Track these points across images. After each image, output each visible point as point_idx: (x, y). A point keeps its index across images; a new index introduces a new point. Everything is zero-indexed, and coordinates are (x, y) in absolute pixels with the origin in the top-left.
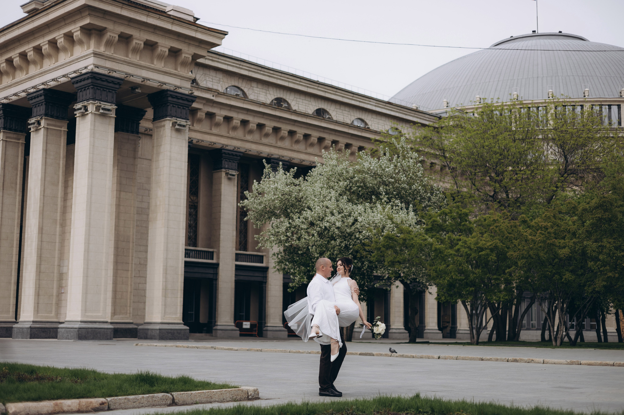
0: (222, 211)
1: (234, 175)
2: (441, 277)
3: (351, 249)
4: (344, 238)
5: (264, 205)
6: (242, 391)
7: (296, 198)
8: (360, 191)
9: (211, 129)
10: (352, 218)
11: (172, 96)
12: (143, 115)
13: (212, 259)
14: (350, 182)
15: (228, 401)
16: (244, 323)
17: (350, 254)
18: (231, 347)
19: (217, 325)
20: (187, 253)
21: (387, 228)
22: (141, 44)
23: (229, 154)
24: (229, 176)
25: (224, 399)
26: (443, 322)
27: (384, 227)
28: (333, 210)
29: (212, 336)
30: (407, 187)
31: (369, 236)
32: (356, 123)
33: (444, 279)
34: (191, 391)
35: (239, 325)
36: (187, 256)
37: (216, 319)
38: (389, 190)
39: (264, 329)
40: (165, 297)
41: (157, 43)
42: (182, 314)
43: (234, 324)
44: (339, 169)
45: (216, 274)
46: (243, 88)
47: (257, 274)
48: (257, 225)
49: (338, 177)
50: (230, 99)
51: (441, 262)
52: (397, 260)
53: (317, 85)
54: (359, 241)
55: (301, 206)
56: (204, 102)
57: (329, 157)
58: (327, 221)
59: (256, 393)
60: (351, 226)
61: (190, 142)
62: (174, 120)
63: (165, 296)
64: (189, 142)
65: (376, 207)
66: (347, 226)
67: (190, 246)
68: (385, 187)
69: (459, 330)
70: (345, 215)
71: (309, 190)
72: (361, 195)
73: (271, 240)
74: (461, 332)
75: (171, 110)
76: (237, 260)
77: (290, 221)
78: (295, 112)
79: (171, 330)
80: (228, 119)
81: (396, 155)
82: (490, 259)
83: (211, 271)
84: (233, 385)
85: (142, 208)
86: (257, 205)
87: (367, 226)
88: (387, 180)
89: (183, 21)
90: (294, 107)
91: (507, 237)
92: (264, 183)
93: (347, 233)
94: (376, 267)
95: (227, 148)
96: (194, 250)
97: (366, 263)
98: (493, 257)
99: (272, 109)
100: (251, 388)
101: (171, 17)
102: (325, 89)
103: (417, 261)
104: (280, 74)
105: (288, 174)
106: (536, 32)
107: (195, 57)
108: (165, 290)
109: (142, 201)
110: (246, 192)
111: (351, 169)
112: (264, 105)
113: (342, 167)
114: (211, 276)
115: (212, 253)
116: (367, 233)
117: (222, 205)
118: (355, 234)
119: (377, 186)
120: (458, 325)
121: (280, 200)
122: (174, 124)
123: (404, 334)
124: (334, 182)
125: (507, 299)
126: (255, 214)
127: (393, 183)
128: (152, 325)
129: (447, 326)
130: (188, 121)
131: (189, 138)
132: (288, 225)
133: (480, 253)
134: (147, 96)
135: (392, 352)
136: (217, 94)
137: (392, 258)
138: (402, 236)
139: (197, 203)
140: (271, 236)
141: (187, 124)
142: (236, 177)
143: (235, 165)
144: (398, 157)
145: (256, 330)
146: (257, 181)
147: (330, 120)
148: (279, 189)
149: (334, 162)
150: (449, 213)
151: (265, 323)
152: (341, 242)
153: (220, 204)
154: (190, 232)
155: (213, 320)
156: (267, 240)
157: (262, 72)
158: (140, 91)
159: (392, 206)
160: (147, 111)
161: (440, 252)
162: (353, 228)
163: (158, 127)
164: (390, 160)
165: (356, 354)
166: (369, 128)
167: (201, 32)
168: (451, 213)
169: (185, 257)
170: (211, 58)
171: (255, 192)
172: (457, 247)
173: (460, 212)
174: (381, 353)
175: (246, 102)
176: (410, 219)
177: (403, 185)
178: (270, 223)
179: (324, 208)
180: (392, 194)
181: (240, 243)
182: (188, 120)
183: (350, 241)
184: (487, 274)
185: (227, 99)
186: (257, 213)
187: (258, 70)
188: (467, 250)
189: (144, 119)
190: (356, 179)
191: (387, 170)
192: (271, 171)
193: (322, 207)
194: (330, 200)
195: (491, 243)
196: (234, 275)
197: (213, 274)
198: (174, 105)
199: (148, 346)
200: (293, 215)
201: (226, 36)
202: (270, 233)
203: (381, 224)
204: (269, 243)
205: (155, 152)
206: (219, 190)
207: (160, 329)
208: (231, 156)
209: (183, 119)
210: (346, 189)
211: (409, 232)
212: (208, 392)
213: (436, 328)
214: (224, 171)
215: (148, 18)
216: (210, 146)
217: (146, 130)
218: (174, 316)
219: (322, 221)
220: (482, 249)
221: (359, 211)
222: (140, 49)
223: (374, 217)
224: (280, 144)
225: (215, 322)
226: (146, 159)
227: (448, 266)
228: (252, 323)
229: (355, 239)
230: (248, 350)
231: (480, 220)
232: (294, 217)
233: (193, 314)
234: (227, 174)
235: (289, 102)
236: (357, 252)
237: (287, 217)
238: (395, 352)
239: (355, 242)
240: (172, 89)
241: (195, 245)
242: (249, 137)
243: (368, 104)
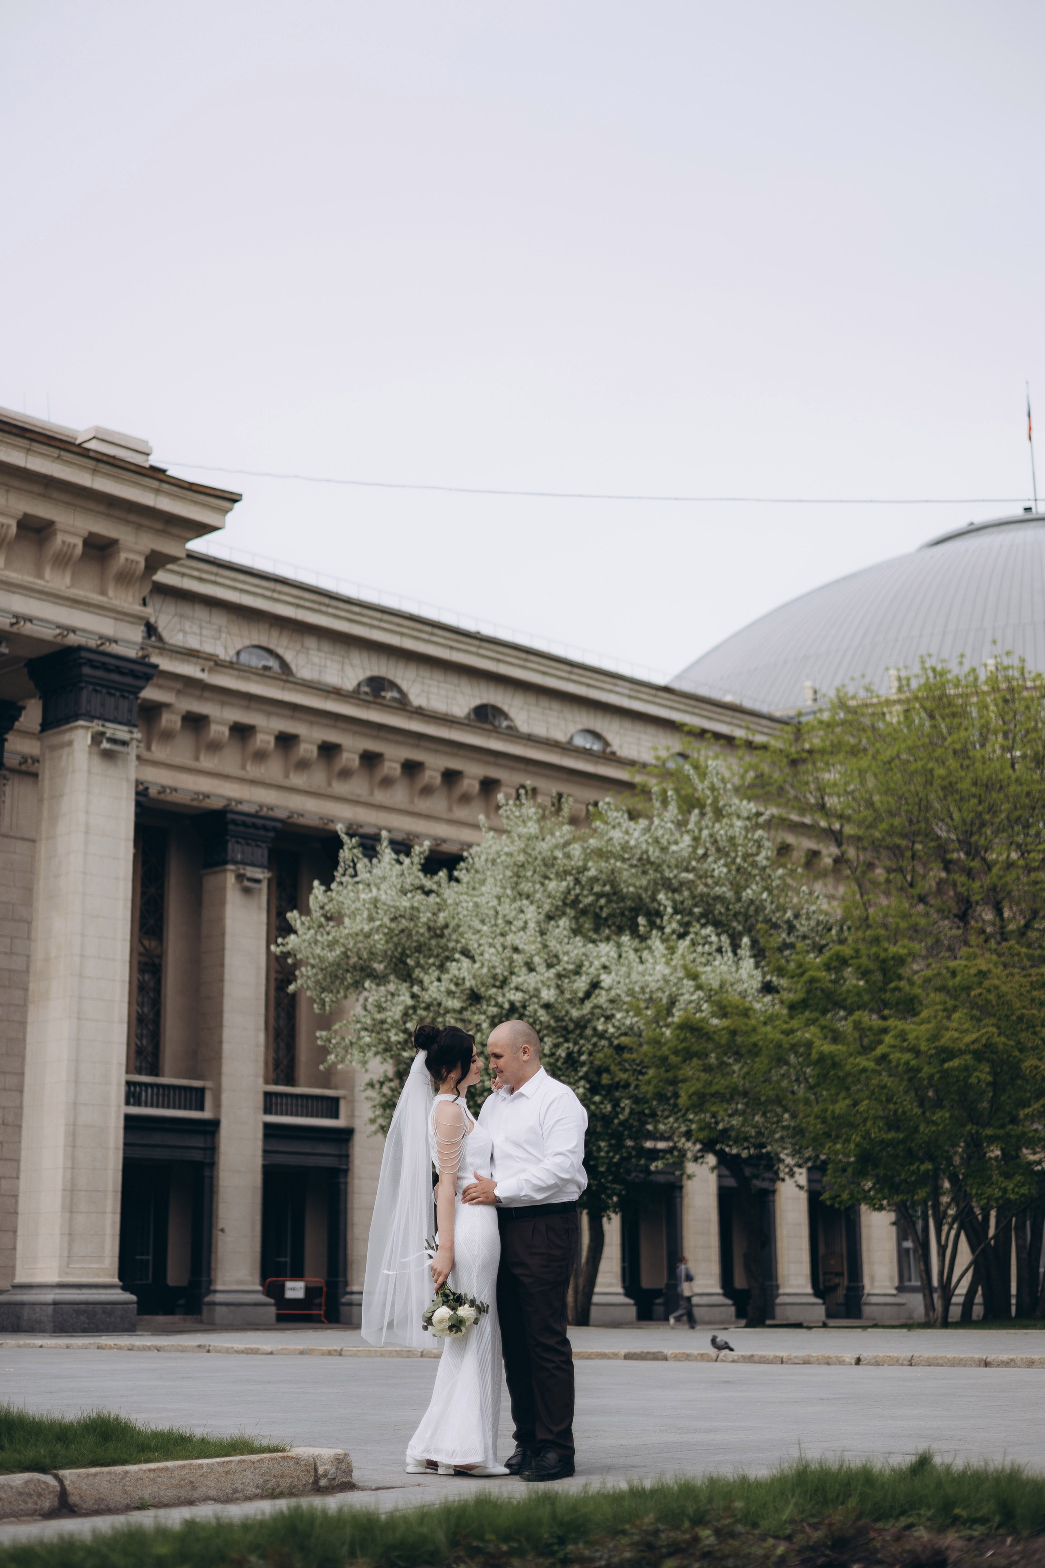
0: (227, 977)
1: (258, 881)
2: (838, 1137)
3: (583, 1064)
4: (562, 1036)
5: (343, 949)
6: (297, 1461)
7: (429, 929)
8: (601, 908)
9: (197, 759)
10: (584, 978)
11: (92, 664)
12: (16, 718)
13: (201, 1108)
14: (577, 881)
15: (249, 1499)
16: (289, 1284)
17: (581, 1078)
18: (254, 1346)
19: (215, 1292)
20: (133, 1094)
21: (681, 1004)
22: (9, 526)
23: (244, 824)
24: (247, 883)
25: (235, 1491)
26: (825, 1274)
27: (673, 1002)
28: (532, 957)
29: (201, 1322)
30: (730, 895)
31: (631, 1028)
32: (580, 741)
33: (847, 1141)
34: (124, 1462)
35: (274, 1291)
36: (132, 1101)
37: (213, 1273)
38: (682, 902)
39: (343, 1300)
40: (71, 1212)
41: (51, 524)
42: (116, 1260)
43: (260, 1288)
44: (544, 847)
45: (212, 1149)
46: (280, 651)
47: (323, 1149)
48: (323, 1004)
49: (543, 868)
50: (248, 679)
51: (838, 1094)
52: (714, 1088)
53: (477, 643)
54: (603, 1042)
55: (445, 948)
56: (179, 686)
57: (517, 814)
58: (517, 989)
59: (343, 1466)
60: (582, 1001)
61: (142, 795)
62: (97, 726)
63: (70, 1208)
64: (138, 793)
65: (649, 948)
66: (570, 1001)
67: (140, 1073)
68: (670, 895)
69: (869, 1295)
70: (565, 969)
71: (464, 905)
72: (606, 919)
73: (362, 1043)
74: (874, 1300)
75: (89, 702)
76: (267, 1110)
77: (416, 989)
78: (421, 713)
79: (87, 1303)
80: (242, 732)
81: (696, 811)
82: (973, 1080)
83: (198, 1141)
84: (265, 1443)
85: (9, 971)
86: (323, 949)
87: (628, 999)
88: (675, 877)
89: (122, 464)
90: (417, 698)
91: (1021, 1018)
92: (341, 888)
93: (571, 1020)
94: (653, 1115)
95: (240, 808)
96: (152, 1085)
97: (626, 1103)
98: (983, 1074)
99: (358, 705)
100: (325, 1452)
101: (91, 454)
102: (498, 652)
103: (771, 1093)
104: (378, 615)
105: (407, 861)
106: (1034, 510)
107: (156, 561)
108: (71, 1191)
109: (11, 953)
110: (292, 916)
111: (576, 850)
112: (337, 693)
113: (554, 841)
114: (197, 1156)
115: (201, 1091)
116: (625, 1018)
117: (228, 961)
118: (594, 1023)
119: (649, 893)
120: (866, 1281)
121: (385, 934)
122: (97, 738)
123: (723, 1309)
124: (534, 883)
125: (1023, 1195)
126: (316, 975)
127: (690, 885)
128: (33, 1291)
129: (836, 1286)
130: (135, 730)
131: (138, 783)
132: (410, 1002)
133: (946, 1065)
134: (25, 665)
135: (720, 1348)
136: (212, 664)
137: (699, 1085)
138: (726, 1023)
139: (160, 957)
140: (363, 1033)
141: (132, 739)
142: (264, 886)
143: (261, 853)
144: (703, 814)
145: (320, 1305)
146: (322, 884)
147: (514, 735)
148: (384, 904)
149: (533, 828)
150: (852, 958)
151: (346, 1284)
152: (557, 1046)
153: (222, 957)
154: (140, 1037)
155: (204, 1279)
156: (351, 1043)
157: (330, 610)
158: (6, 651)
159: (693, 943)
160: (24, 708)
161: (834, 1065)
162: (588, 1006)
163: (53, 748)
164: (681, 824)
165: (615, 1356)
166: (613, 753)
167: (169, 494)
168: (857, 957)
169: (127, 1103)
170: (196, 573)
171: (317, 914)
172: (880, 1050)
173: (883, 955)
174: (688, 1351)
175: (288, 685)
176: (745, 976)
177: (718, 890)
178: (357, 1000)
179: (508, 953)
180: (691, 913)
181: (277, 1064)
182: (135, 726)
183: (582, 1042)
184: (964, 1126)
185: (238, 677)
186: (322, 970)
187: (320, 603)
188: (908, 1056)
189: (19, 731)
190: (592, 872)
191: (674, 848)
192: (360, 856)
193: (500, 949)
194: (524, 928)
195: (974, 1036)
196: (260, 1153)
197: (204, 1149)
198: (99, 688)
199: (19, 1346)
200: (422, 975)
201: (237, 505)
202: (359, 1026)
203: (664, 992)
204: (355, 1052)
205: (45, 813)
206: (220, 920)
207: (55, 1303)
208: (252, 831)
209: (120, 723)
210: (565, 904)
211: (746, 1013)
212: (183, 1467)
213: (809, 1290)
214: (232, 871)
215: (30, 458)
216: (195, 803)
217: (24, 760)
218: (95, 1266)
219: (501, 987)
220: (948, 1053)
221: (603, 960)
222: (8, 539)
223: (644, 976)
224: (380, 797)
225: (210, 1282)
226: (24, 839)
227: (855, 1104)
228: (311, 1285)
229: (593, 1036)
230: (302, 1353)
231: (939, 974)
232: (426, 979)
233: (148, 1260)
234: (240, 877)
235: (404, 686)
236: (600, 1071)
237: (405, 981)
238: (727, 1347)
239: (595, 1045)
240: (92, 643)
241: (155, 1070)
242: (298, 780)
243: (611, 691)
